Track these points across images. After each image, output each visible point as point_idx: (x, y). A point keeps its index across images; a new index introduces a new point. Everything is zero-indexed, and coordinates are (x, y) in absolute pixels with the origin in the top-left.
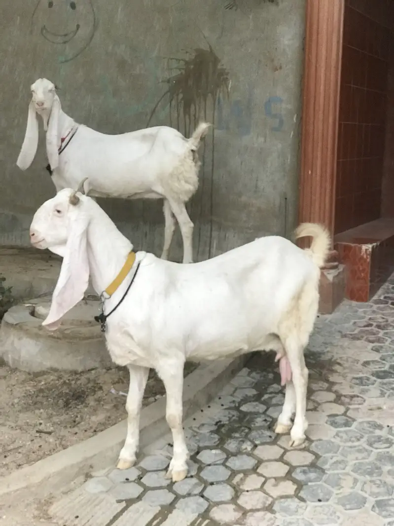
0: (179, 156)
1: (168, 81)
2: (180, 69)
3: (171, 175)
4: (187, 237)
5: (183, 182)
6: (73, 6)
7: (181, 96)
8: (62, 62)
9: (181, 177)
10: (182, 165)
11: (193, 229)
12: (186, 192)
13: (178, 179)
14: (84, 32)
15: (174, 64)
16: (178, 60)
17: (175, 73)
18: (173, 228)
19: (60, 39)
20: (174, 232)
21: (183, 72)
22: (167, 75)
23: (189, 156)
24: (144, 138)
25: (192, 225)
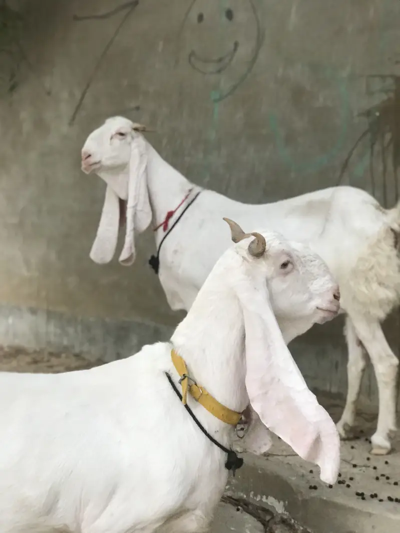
0: (367, 238)
1: (368, 113)
2: (386, 91)
3: (355, 273)
4: (386, 383)
5: (375, 286)
6: (229, 15)
7: (388, 136)
8: (216, 101)
9: (371, 274)
10: (374, 254)
11: (397, 369)
12: (381, 303)
13: (367, 279)
14: (244, 51)
15: (377, 85)
16: (383, 77)
17: (379, 99)
18: (361, 364)
19: (212, 67)
20: (363, 370)
21: (392, 95)
22: (366, 104)
23: (385, 239)
24: (311, 208)
25: (395, 361)
